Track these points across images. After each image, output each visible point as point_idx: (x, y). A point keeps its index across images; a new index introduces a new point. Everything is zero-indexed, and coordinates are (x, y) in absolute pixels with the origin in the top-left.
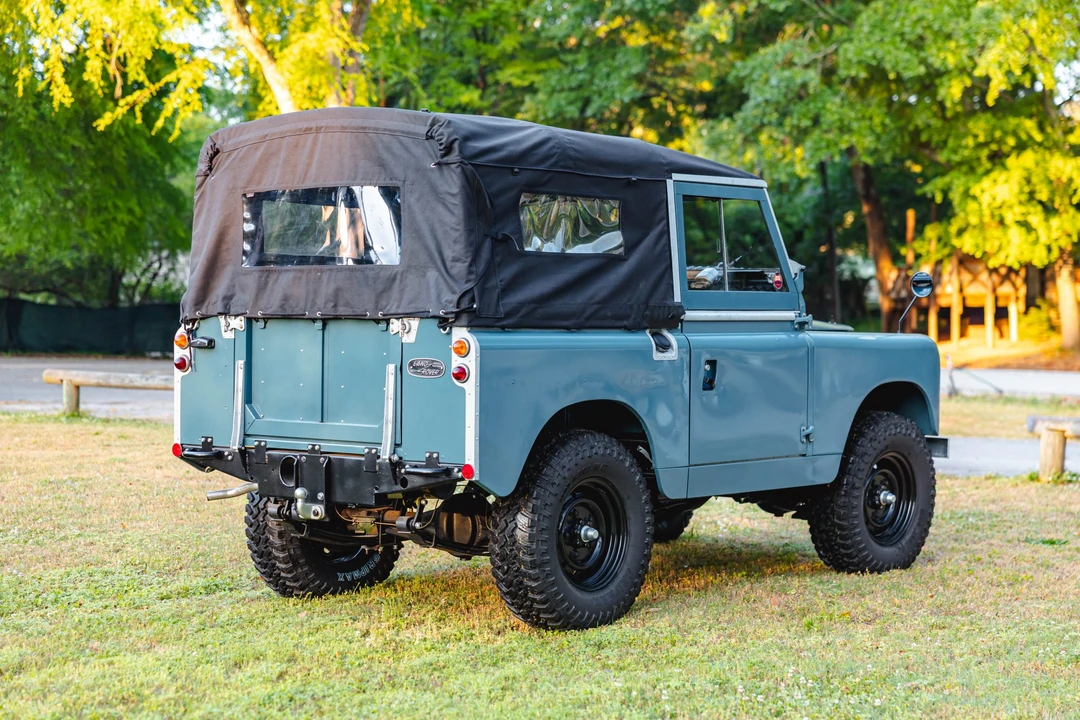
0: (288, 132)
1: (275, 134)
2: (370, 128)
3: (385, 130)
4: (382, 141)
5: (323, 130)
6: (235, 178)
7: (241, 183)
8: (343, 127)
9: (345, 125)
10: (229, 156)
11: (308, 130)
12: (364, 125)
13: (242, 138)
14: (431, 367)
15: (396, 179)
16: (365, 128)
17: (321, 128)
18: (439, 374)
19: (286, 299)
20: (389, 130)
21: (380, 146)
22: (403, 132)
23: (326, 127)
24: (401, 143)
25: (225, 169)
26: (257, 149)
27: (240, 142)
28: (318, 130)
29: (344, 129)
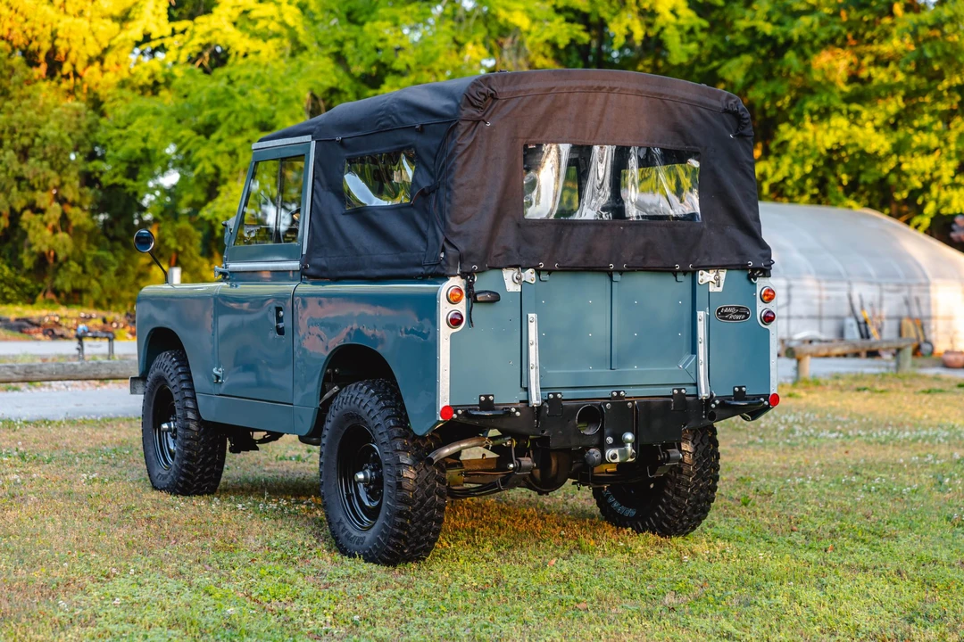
0: (579, 87)
1: (563, 88)
2: (667, 96)
3: (683, 99)
4: (680, 109)
5: (616, 91)
6: (516, 126)
7: (522, 133)
8: (638, 91)
9: (640, 89)
10: (505, 103)
11: (600, 89)
12: (662, 91)
13: (521, 87)
14: (738, 313)
15: (695, 145)
16: (662, 95)
17: (615, 88)
18: (745, 318)
19: (589, 251)
20: (687, 100)
21: (678, 113)
22: (701, 103)
23: (622, 89)
24: (700, 113)
25: (505, 117)
26: (540, 101)
27: (520, 91)
28: (611, 90)
29: (638, 93)
